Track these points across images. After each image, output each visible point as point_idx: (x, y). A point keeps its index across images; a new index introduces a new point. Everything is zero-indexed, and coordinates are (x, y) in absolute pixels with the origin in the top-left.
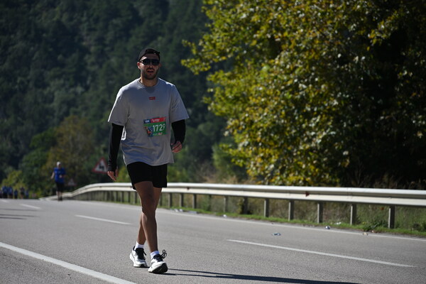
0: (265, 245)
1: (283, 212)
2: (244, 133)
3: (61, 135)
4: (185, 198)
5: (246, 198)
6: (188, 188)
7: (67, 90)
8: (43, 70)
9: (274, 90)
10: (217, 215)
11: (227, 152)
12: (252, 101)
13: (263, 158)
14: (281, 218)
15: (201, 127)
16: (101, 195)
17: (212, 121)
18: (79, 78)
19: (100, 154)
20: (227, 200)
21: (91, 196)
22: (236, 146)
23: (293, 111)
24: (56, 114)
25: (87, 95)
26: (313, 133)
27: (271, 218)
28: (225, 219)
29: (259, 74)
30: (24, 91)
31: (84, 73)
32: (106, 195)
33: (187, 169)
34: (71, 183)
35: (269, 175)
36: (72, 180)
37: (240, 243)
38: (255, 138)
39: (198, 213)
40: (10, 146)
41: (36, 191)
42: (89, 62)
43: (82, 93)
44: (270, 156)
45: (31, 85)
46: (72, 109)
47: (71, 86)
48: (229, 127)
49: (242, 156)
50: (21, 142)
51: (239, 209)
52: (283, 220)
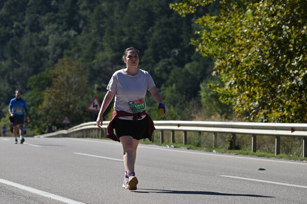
0: (257, 180)
1: (270, 147)
2: (230, 72)
3: (56, 76)
4: (176, 134)
5: (234, 134)
6: (179, 125)
7: (60, 33)
8: (38, 15)
9: (258, 32)
10: (207, 151)
11: (214, 90)
12: (238, 42)
13: (248, 95)
14: (268, 154)
15: (187, 66)
16: (95, 133)
17: (197, 60)
18: (72, 23)
19: (93, 94)
20: (215, 137)
21: (86, 134)
22: (223, 85)
23: (277, 51)
24: (50, 56)
25: (80, 38)
26: (296, 71)
27: (258, 152)
28: (214, 155)
29: (244, 16)
30: (20, 35)
31: (76, 17)
32: (100, 132)
33: (174, 106)
34: (66, 121)
35: (254, 111)
36: (66, 118)
37: (233, 179)
38: (240, 77)
39: (188, 149)
40: (7, 87)
41: (33, 128)
42: (81, 6)
43: (75, 36)
44: (255, 93)
45: (26, 29)
46: (66, 51)
47: (65, 30)
48: (216, 66)
49: (229, 94)
50: (18, 83)
51: (228, 145)
52: (270, 154)
